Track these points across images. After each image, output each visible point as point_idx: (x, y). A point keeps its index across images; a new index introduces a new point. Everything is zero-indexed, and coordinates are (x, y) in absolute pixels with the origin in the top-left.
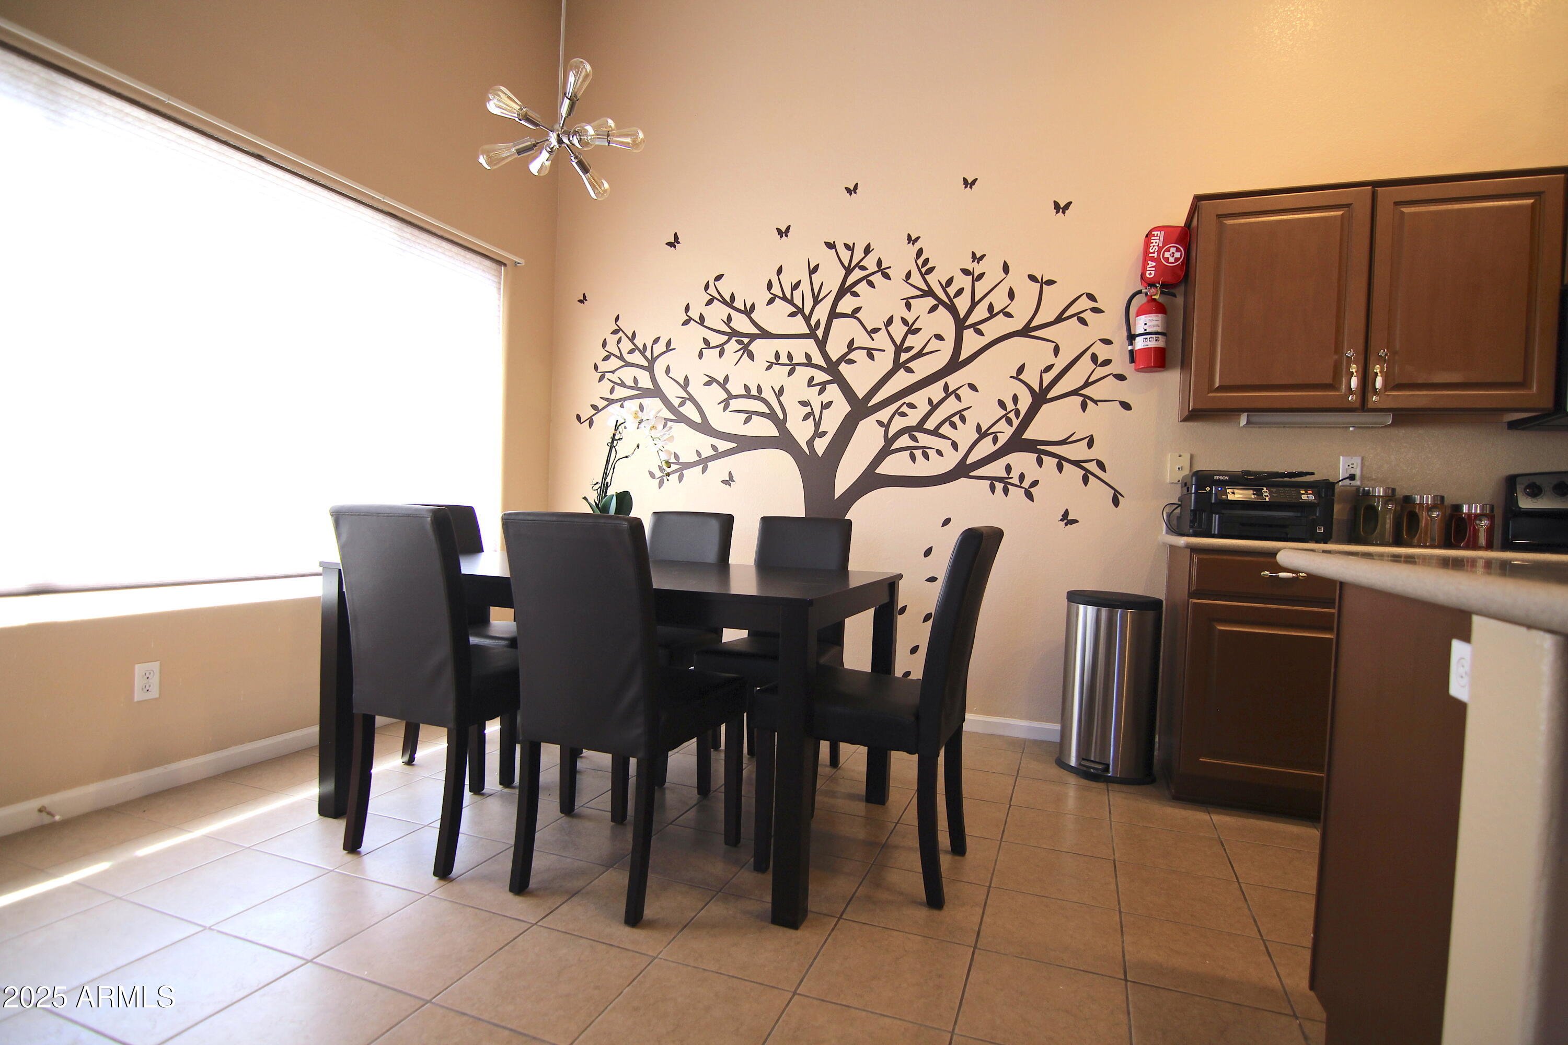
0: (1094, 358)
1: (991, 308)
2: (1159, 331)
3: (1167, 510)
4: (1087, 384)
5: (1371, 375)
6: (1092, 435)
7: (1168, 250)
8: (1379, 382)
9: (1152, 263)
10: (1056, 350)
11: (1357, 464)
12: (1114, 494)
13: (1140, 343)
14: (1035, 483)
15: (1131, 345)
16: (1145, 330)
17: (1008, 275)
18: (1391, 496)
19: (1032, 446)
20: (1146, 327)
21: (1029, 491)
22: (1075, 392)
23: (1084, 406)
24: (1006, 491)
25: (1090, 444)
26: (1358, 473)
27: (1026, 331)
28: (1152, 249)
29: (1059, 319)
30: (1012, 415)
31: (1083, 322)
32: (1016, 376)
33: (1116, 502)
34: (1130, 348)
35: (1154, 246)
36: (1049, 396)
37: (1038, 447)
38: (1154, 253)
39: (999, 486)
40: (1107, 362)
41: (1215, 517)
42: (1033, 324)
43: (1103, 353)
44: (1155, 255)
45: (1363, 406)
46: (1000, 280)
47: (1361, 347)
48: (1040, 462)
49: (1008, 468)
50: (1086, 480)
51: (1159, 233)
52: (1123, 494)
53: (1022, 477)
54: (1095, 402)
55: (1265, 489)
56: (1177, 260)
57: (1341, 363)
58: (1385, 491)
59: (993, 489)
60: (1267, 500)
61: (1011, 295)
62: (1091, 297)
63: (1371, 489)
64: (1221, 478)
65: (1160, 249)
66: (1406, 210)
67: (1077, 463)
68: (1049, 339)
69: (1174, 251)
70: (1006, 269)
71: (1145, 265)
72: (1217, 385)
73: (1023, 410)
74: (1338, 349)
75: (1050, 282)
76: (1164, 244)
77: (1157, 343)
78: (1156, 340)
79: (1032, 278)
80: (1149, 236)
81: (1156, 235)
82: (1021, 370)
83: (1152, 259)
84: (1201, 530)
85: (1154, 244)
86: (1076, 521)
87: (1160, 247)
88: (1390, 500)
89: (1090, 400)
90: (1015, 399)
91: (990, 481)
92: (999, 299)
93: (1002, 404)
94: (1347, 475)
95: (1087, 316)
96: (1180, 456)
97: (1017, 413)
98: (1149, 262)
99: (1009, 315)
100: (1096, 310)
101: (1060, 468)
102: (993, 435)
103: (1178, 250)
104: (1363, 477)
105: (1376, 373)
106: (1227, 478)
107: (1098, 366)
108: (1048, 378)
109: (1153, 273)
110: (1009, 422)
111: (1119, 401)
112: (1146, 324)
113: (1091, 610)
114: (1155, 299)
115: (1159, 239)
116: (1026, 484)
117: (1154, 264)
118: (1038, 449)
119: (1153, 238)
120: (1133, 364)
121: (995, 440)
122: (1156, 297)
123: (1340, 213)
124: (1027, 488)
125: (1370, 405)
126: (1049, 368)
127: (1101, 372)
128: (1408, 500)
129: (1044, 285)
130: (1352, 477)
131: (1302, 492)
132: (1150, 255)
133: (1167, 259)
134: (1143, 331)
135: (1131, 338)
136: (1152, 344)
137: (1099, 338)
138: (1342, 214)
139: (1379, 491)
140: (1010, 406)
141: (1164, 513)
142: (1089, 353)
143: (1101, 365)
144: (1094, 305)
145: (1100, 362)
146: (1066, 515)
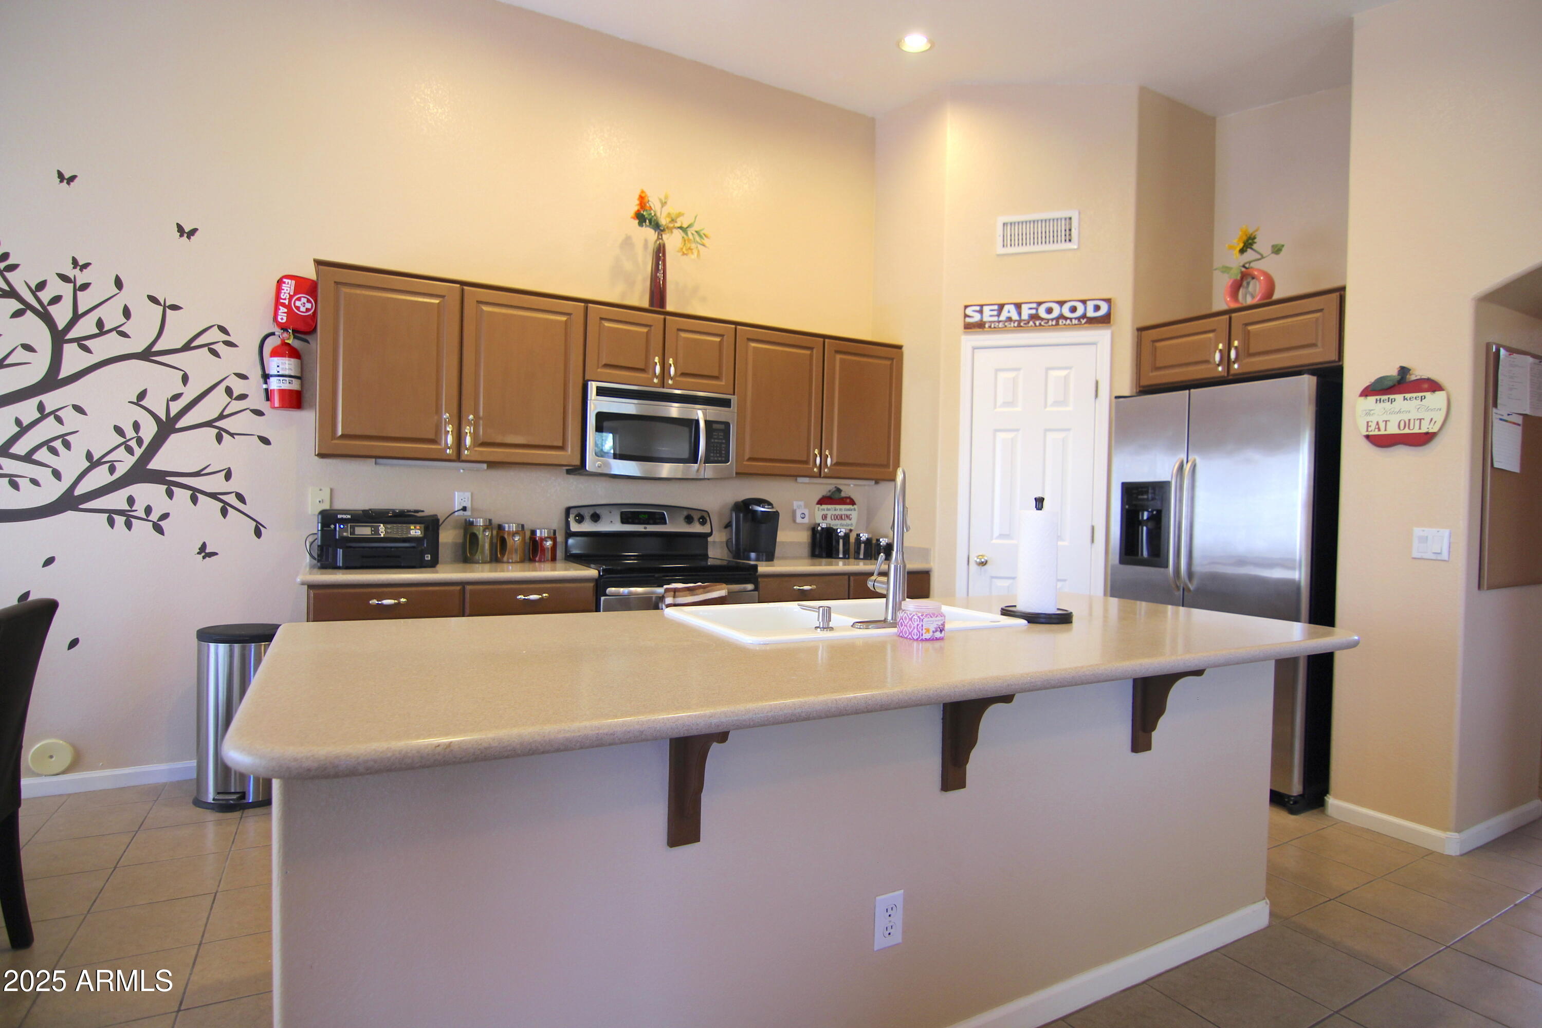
0: (229, 391)
1: (100, 323)
2: (293, 374)
3: (311, 539)
4: (221, 417)
5: (463, 435)
6: (229, 468)
7: (299, 299)
8: (468, 441)
9: (283, 308)
10: (185, 379)
11: (468, 498)
12: (256, 525)
13: (275, 384)
14: (165, 516)
15: (265, 384)
16: (278, 372)
17: (122, 291)
18: (489, 525)
19: (159, 477)
20: (278, 369)
21: (158, 524)
22: (209, 424)
23: (219, 439)
24: (129, 525)
25: (228, 476)
26: (468, 505)
27: (147, 355)
28: (283, 296)
29: (187, 347)
30: (133, 444)
31: (215, 353)
32: (136, 401)
33: (258, 533)
34: (265, 386)
35: (285, 293)
36: (178, 426)
37: (167, 478)
38: (285, 299)
39: (120, 520)
40: (242, 397)
41: (340, 551)
42: (155, 349)
43: (239, 387)
44: (287, 302)
45: (458, 458)
46: (111, 295)
47: (455, 411)
48: (170, 494)
49: (131, 501)
50: (224, 513)
51: (290, 281)
52: (265, 526)
53: (148, 510)
54: (232, 435)
55: (382, 525)
56: (308, 310)
57: (441, 423)
58: (483, 522)
59: (111, 523)
60: (382, 536)
61: (127, 313)
62: (223, 330)
63: (474, 520)
64: (344, 516)
65: (291, 297)
66: (486, 308)
67: (214, 496)
68: (176, 366)
69: (306, 302)
70: (119, 283)
71: (276, 310)
72: (340, 433)
73: (147, 439)
74: (438, 411)
75: (175, 308)
76: (295, 294)
77: (290, 385)
78: (289, 383)
79: (153, 299)
80: (280, 282)
81: (287, 283)
82: (142, 395)
83: (284, 305)
84: (327, 563)
85: (285, 291)
86: (215, 554)
87: (292, 295)
88: (487, 528)
89: (227, 433)
90: (136, 426)
91: (108, 514)
92: (112, 316)
93: (119, 431)
94: (461, 507)
95: (220, 348)
96: (320, 490)
97: (140, 442)
98: (280, 307)
99: (124, 335)
100: (229, 344)
101: (194, 500)
102: (109, 464)
103: (309, 301)
104: (473, 510)
105: (467, 433)
106: (349, 517)
107: (234, 399)
108: (175, 408)
109: (285, 318)
110: (130, 450)
111: (258, 436)
112: (278, 366)
113: (223, 647)
114: (288, 344)
115: (290, 288)
116: (154, 517)
117: (286, 310)
118: (167, 480)
119: (284, 285)
120: (269, 402)
121: (112, 470)
122: (290, 342)
123: (437, 301)
124: (156, 521)
125: (463, 458)
126: (176, 397)
127: (236, 406)
128: (500, 527)
129: (167, 309)
130: (464, 509)
131: (412, 527)
132: (282, 301)
133: (298, 308)
134: (276, 373)
135: (266, 377)
136: (286, 385)
137: (234, 372)
138: (439, 303)
139: (481, 522)
140: (130, 433)
141: (307, 542)
142: (222, 387)
143: (236, 399)
144: (226, 338)
145: (235, 395)
146: (203, 547)
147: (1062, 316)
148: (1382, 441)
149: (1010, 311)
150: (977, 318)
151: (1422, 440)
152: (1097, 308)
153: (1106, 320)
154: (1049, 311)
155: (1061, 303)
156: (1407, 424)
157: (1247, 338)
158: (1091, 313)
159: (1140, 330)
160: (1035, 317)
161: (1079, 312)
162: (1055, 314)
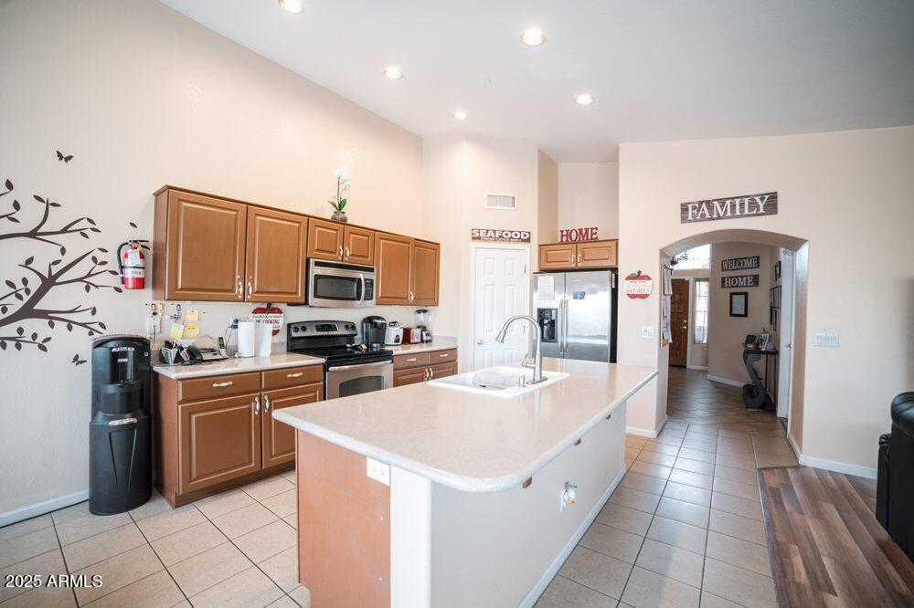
0: (94, 259)
4: (89, 275)
5: (247, 287)
6: (95, 307)
8: (250, 291)
10: (63, 251)
14: (47, 339)
17: (12, 190)
19: (43, 314)
21: (43, 345)
22: (80, 280)
23: (88, 289)
24: (18, 347)
25: (94, 313)
27: (33, 234)
29: (65, 231)
30: (22, 292)
31: (85, 235)
32: (25, 264)
36: (57, 281)
39: (11, 344)
40: (104, 263)
42: (40, 231)
43: (101, 257)
45: (242, 300)
46: (5, 194)
47: (242, 274)
48: (52, 325)
49: (20, 330)
50: (91, 335)
53: (34, 336)
54: (96, 286)
57: (236, 280)
59: (4, 345)
61: (16, 206)
62: (90, 221)
66: (259, 218)
67: (84, 325)
68: (56, 243)
70: (9, 185)
72: (180, 287)
73: (34, 289)
74: (233, 274)
75: (55, 205)
79: (39, 199)
82: (30, 260)
86: (85, 362)
89: (93, 285)
90: (25, 281)
93: (11, 284)
94: (233, 326)
95: (88, 232)
97: (28, 291)
99: (14, 220)
100: (95, 230)
101: (70, 328)
105: (249, 286)
107: (98, 264)
108: (55, 269)
110: (20, 297)
111: (114, 287)
116: (39, 340)
118: (49, 316)
121: (5, 310)
123: (234, 213)
124: (40, 343)
125: (245, 299)
126: (56, 263)
127: (99, 268)
129: (49, 205)
137: (97, 247)
140: (20, 285)
142: (90, 256)
143: (100, 264)
144: (93, 226)
145: (98, 262)
146: (76, 358)
147: (511, 237)
148: (632, 296)
149: (491, 233)
150: (478, 235)
151: (644, 296)
152: (525, 235)
153: (528, 240)
154: (507, 235)
155: (512, 232)
156: (640, 291)
157: (583, 253)
158: (523, 237)
159: (540, 246)
160: (501, 237)
161: (518, 237)
162: (509, 236)
